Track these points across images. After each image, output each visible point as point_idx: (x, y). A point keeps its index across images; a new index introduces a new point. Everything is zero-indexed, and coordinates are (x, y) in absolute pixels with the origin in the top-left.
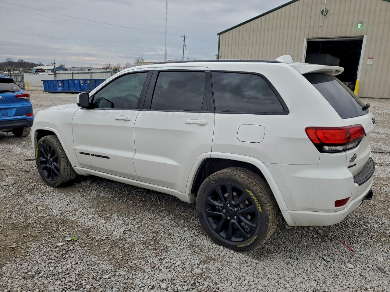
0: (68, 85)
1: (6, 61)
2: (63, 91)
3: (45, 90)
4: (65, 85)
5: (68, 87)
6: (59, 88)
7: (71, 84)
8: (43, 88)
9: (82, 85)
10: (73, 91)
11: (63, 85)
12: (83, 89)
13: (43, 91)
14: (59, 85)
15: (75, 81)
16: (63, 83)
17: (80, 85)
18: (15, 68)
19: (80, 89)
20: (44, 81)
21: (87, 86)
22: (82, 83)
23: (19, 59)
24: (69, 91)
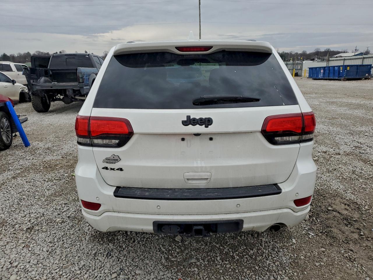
0: (328, 71)
1: (314, 51)
2: (323, 78)
3: (310, 77)
4: (326, 72)
5: (328, 73)
6: (320, 75)
7: (332, 71)
8: (308, 75)
9: (341, 71)
10: (332, 78)
11: (324, 72)
12: (342, 75)
13: (308, 78)
14: (321, 72)
15: (336, 67)
16: (325, 69)
17: (339, 71)
18: (321, 57)
19: (338, 76)
20: (310, 68)
21: (346, 73)
22: (342, 69)
23: (326, 49)
24: (328, 78)
